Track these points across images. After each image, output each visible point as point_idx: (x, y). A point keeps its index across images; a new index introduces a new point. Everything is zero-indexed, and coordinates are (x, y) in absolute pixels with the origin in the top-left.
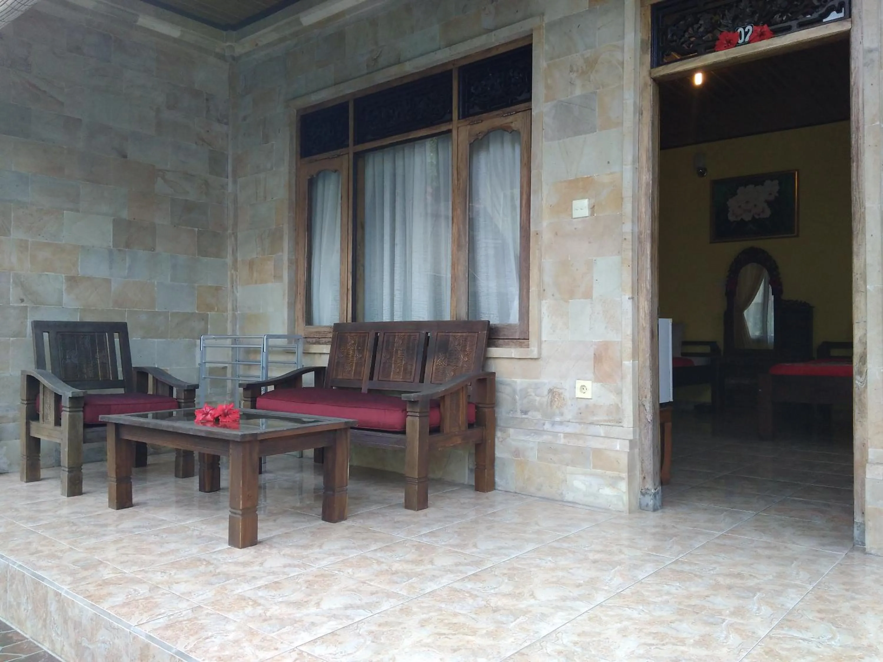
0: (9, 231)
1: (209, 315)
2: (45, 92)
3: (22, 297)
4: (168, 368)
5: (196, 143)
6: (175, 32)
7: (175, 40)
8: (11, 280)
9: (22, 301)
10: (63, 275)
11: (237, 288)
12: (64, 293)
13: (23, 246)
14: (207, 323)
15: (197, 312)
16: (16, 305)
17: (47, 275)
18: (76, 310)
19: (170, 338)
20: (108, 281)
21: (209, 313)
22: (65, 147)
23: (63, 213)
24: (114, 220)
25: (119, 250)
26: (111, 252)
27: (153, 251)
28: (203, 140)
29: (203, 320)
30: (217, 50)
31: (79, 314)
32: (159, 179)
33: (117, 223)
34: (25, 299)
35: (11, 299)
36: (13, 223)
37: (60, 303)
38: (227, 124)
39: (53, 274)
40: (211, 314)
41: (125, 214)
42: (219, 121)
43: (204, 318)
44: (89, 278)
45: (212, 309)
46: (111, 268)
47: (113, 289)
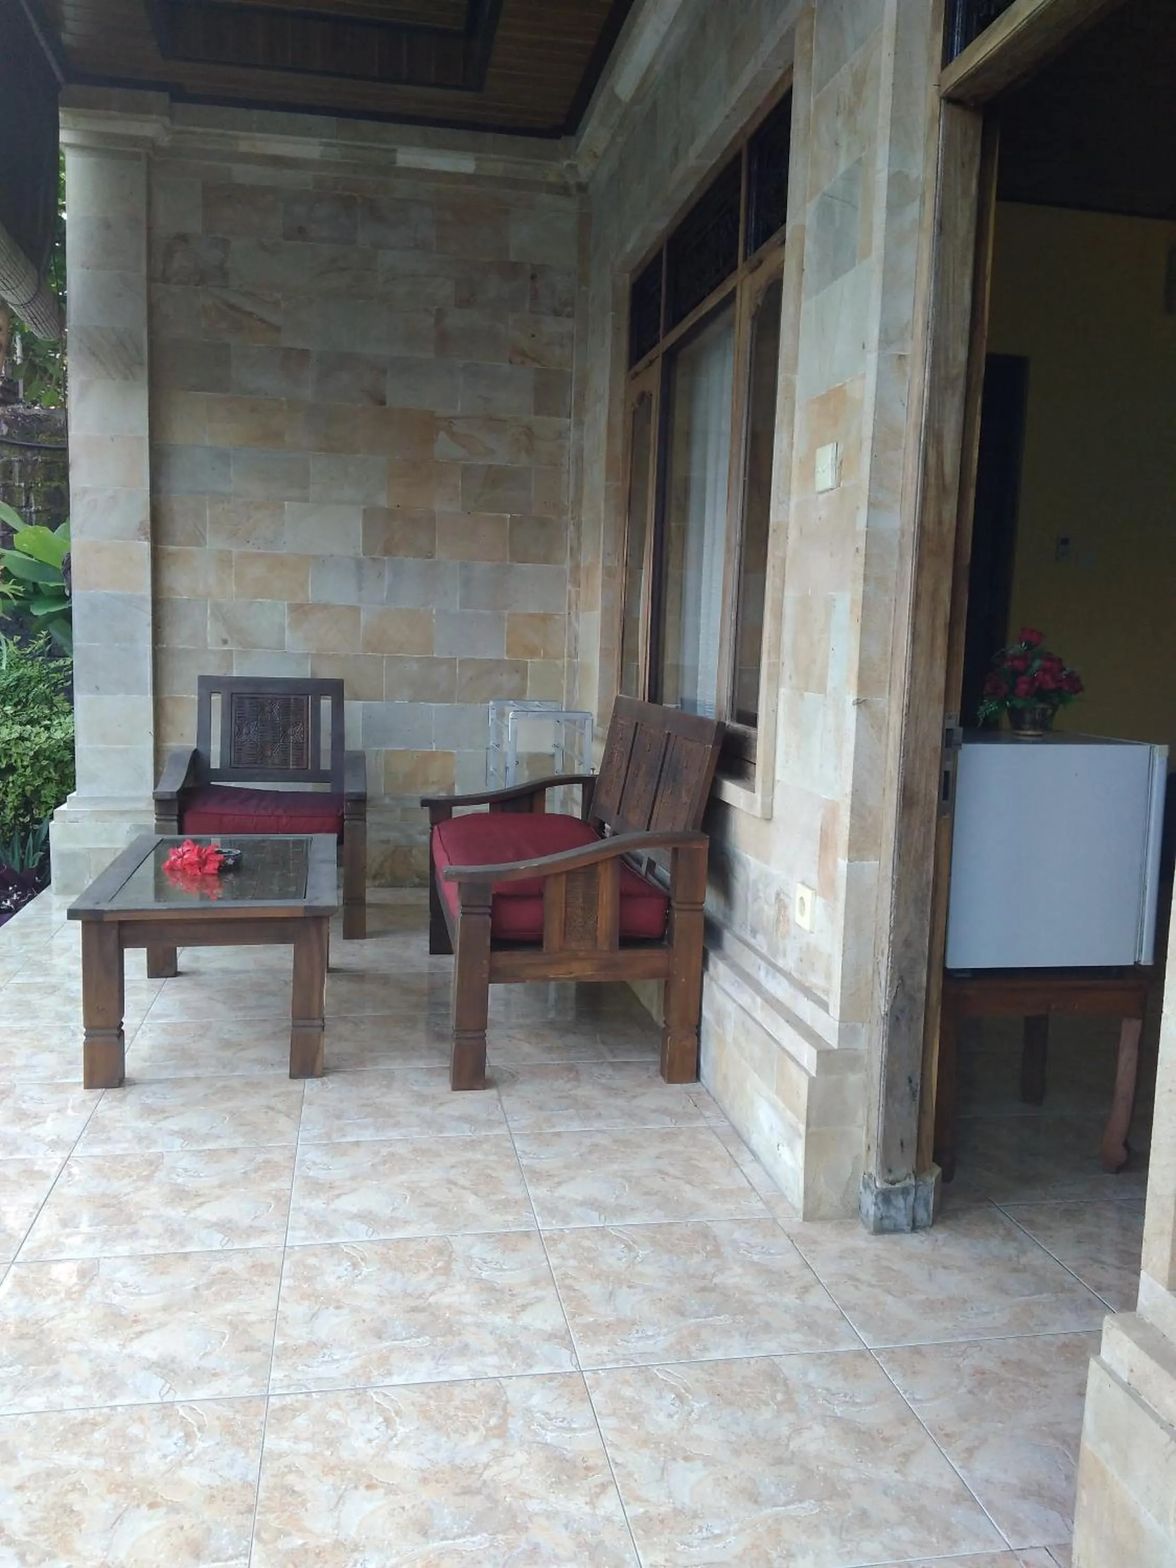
0: (204, 538)
1: (529, 664)
2: (250, 314)
3: (226, 636)
4: (455, 751)
5: (511, 362)
6: (465, 164)
7: (469, 179)
8: (209, 611)
9: (225, 642)
10: (286, 603)
11: (577, 615)
12: (286, 630)
13: (224, 561)
14: (524, 677)
15: (506, 658)
16: (214, 648)
17: (261, 603)
18: (306, 656)
19: (458, 702)
20: (355, 610)
21: (529, 660)
22: (283, 399)
23: (283, 506)
24: (365, 511)
25: (374, 559)
26: (359, 564)
27: (430, 558)
28: (524, 354)
29: (517, 672)
30: (552, 178)
31: (310, 661)
32: (442, 435)
33: (369, 515)
34: (230, 640)
35: (209, 640)
36: (208, 526)
37: (281, 645)
38: (570, 316)
39: (269, 600)
40: (533, 663)
41: (383, 501)
42: (557, 313)
43: (520, 670)
44: (326, 607)
45: (533, 652)
46: (360, 589)
47: (362, 624)
